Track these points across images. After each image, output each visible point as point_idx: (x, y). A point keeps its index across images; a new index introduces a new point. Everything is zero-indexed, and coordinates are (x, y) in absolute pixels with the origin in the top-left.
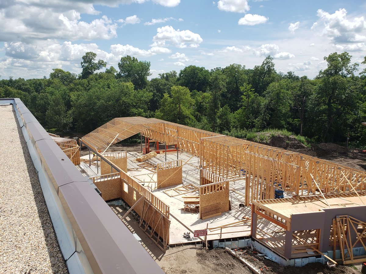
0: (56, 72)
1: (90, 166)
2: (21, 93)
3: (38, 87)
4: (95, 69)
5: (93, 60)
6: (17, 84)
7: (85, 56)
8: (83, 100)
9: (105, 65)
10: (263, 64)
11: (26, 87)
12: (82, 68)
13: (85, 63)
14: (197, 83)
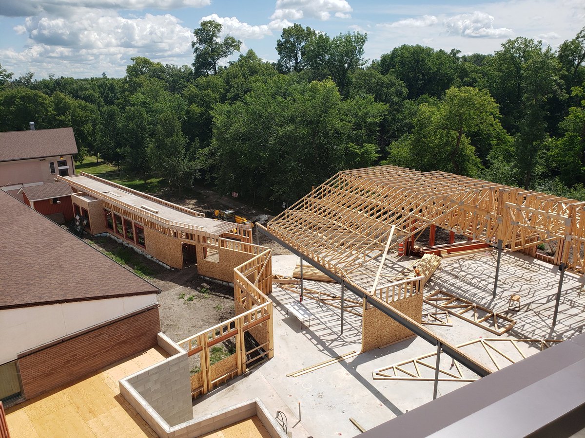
0: (137, 64)
1: (301, 300)
2: (86, 106)
3: (108, 94)
4: (219, 56)
5: (214, 38)
6: (70, 88)
7: (200, 30)
8: (239, 126)
9: (239, 46)
10: (577, 38)
11: (88, 93)
12: (195, 54)
13: (199, 43)
14: (422, 80)
